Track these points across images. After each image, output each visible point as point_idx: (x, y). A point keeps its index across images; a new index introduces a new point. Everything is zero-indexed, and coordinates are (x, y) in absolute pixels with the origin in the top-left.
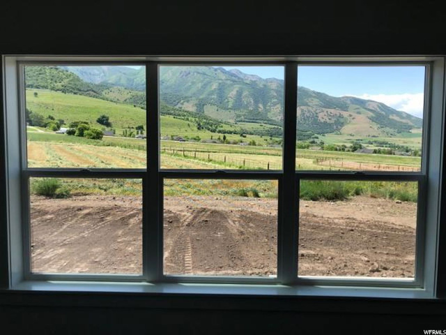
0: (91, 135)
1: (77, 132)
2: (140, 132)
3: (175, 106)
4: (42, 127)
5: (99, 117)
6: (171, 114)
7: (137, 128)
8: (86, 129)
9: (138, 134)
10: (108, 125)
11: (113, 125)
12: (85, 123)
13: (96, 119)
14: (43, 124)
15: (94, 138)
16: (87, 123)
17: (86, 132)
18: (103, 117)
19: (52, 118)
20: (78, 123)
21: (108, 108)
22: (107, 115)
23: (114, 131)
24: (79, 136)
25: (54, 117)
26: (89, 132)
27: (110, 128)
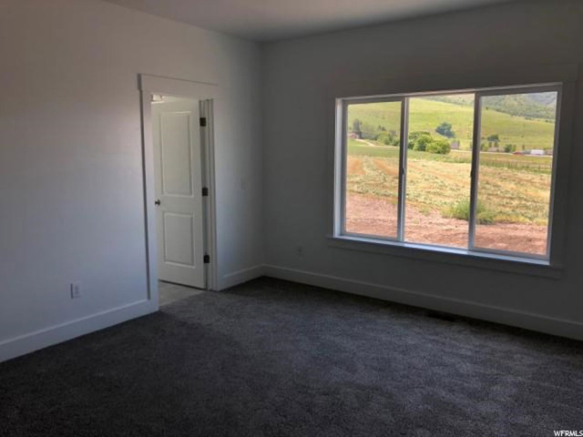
0: (436, 149)
1: (416, 145)
2: (493, 143)
3: (548, 103)
4: (372, 139)
5: (438, 125)
6: (541, 117)
7: (489, 139)
8: (427, 141)
9: (490, 146)
10: (450, 135)
11: (457, 134)
12: (426, 133)
13: (435, 128)
14: (374, 136)
15: (439, 153)
16: (428, 134)
17: (429, 145)
18: (445, 125)
19: (383, 129)
20: (416, 133)
21: (452, 113)
22: (448, 123)
23: (459, 143)
24: (418, 150)
25: (386, 128)
26: (433, 144)
27: (452, 139)
